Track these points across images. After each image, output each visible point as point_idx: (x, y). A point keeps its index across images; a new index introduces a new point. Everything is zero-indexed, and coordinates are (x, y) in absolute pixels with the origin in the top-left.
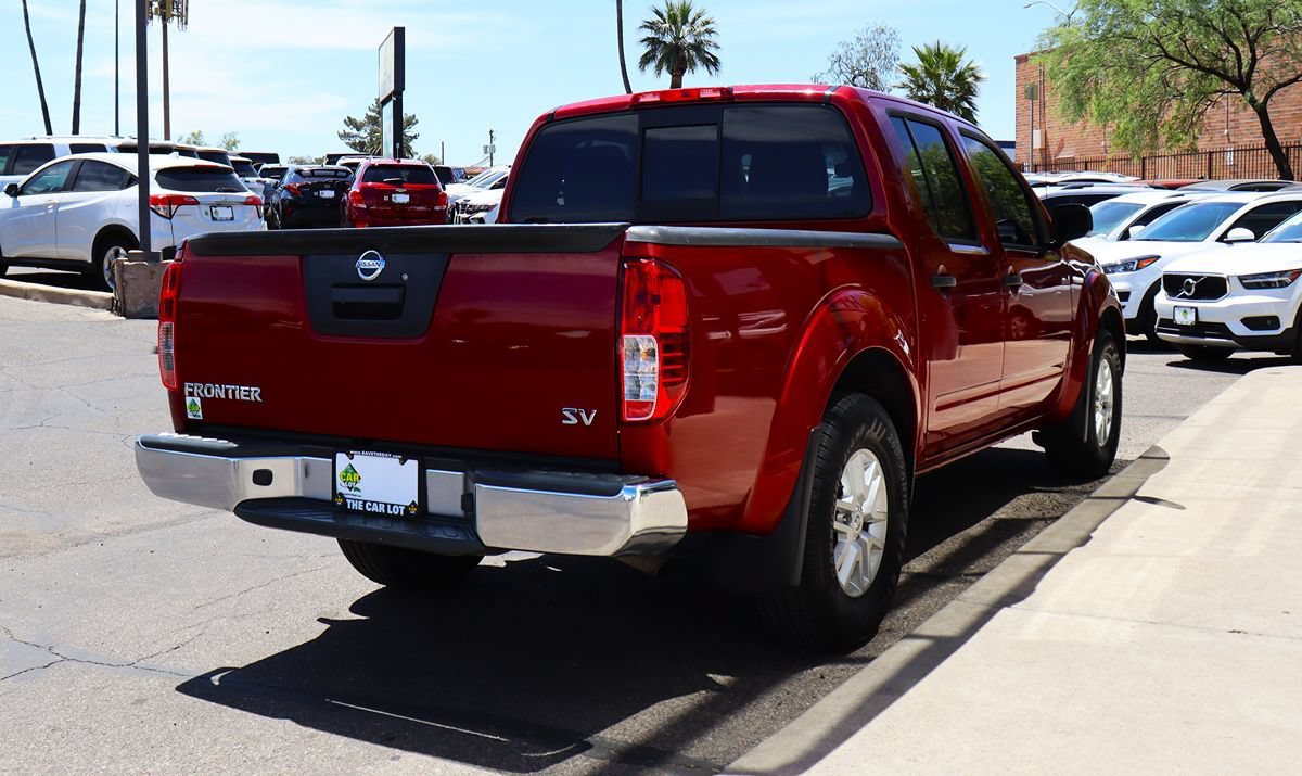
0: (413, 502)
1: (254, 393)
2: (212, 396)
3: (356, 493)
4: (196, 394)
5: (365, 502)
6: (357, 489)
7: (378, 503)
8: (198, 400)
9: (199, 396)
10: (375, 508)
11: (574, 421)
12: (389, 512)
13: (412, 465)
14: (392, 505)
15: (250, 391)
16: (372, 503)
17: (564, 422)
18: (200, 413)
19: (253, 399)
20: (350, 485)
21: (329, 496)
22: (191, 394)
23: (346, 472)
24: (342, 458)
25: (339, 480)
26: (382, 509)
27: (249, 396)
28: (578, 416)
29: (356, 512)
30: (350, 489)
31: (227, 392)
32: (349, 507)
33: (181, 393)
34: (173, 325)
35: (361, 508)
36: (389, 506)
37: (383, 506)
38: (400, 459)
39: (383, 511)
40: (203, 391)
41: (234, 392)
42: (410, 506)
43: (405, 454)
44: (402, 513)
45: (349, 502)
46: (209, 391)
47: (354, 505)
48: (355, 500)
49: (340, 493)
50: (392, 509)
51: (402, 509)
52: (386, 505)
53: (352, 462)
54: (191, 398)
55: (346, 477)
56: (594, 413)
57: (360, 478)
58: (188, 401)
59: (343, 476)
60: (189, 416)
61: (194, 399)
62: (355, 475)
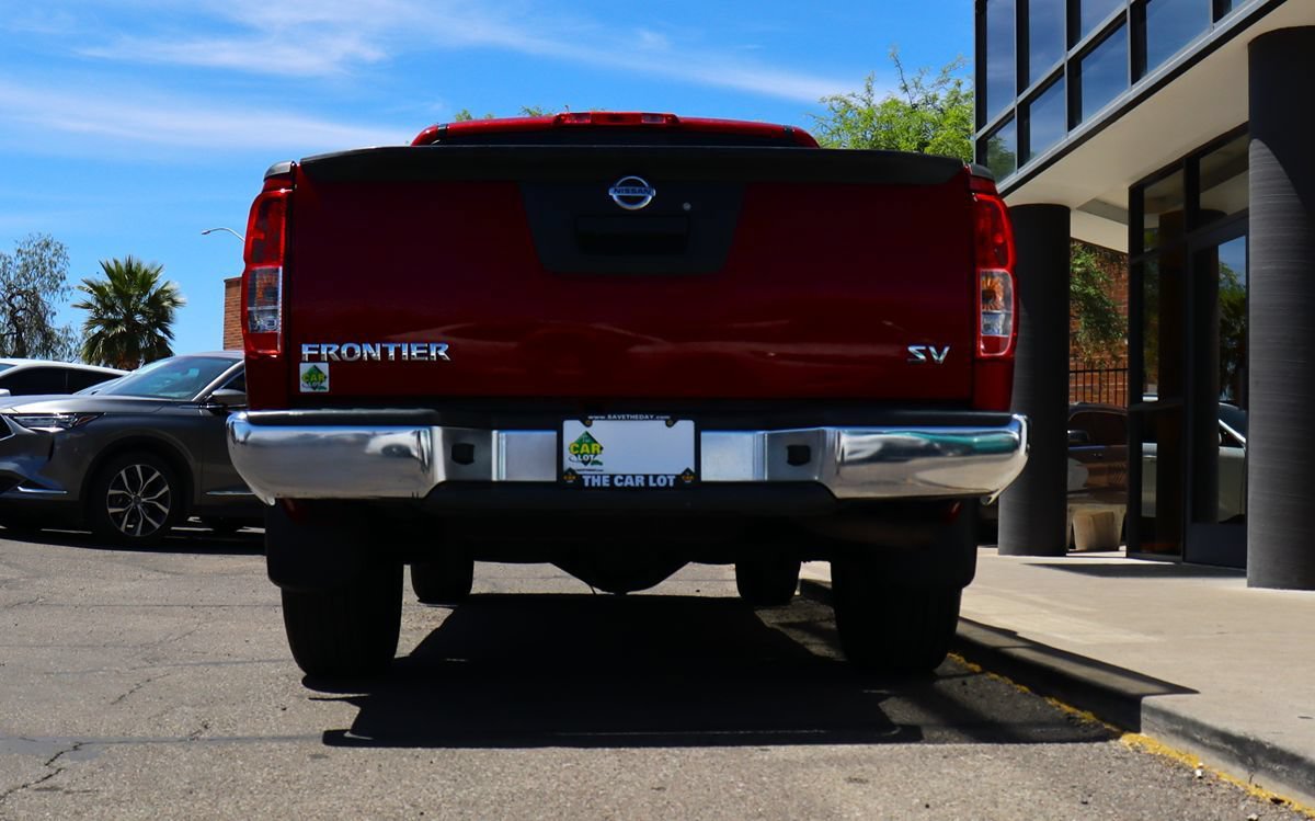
0: (688, 470)
1: (439, 349)
2: (355, 358)
4: (324, 357)
5: (612, 477)
6: (597, 462)
7: (634, 476)
8: (324, 368)
9: (329, 359)
10: (629, 482)
11: (922, 357)
12: (652, 484)
13: (686, 427)
14: (655, 477)
15: (429, 349)
16: (624, 476)
17: (909, 360)
18: (326, 384)
19: (433, 359)
20: (586, 458)
21: (552, 477)
22: (313, 358)
23: (580, 442)
24: (573, 429)
25: (567, 454)
26: (640, 482)
27: (428, 354)
28: (927, 353)
29: (600, 490)
30: (586, 463)
31: (384, 352)
32: (587, 484)
33: (292, 358)
34: (281, 268)
35: (606, 483)
36: (651, 478)
37: (643, 478)
38: (667, 421)
39: (643, 484)
40: (338, 352)
41: (398, 351)
42: (684, 474)
43: (672, 412)
44: (671, 484)
45: (586, 479)
46: (351, 352)
47: (596, 482)
48: (596, 476)
49: (570, 470)
50: (655, 481)
51: (671, 479)
52: (646, 477)
53: (589, 430)
54: (311, 365)
55: (579, 449)
56: (946, 350)
57: (601, 448)
58: (304, 368)
59: (575, 449)
60: (303, 390)
61: (319, 365)
62: (593, 445)
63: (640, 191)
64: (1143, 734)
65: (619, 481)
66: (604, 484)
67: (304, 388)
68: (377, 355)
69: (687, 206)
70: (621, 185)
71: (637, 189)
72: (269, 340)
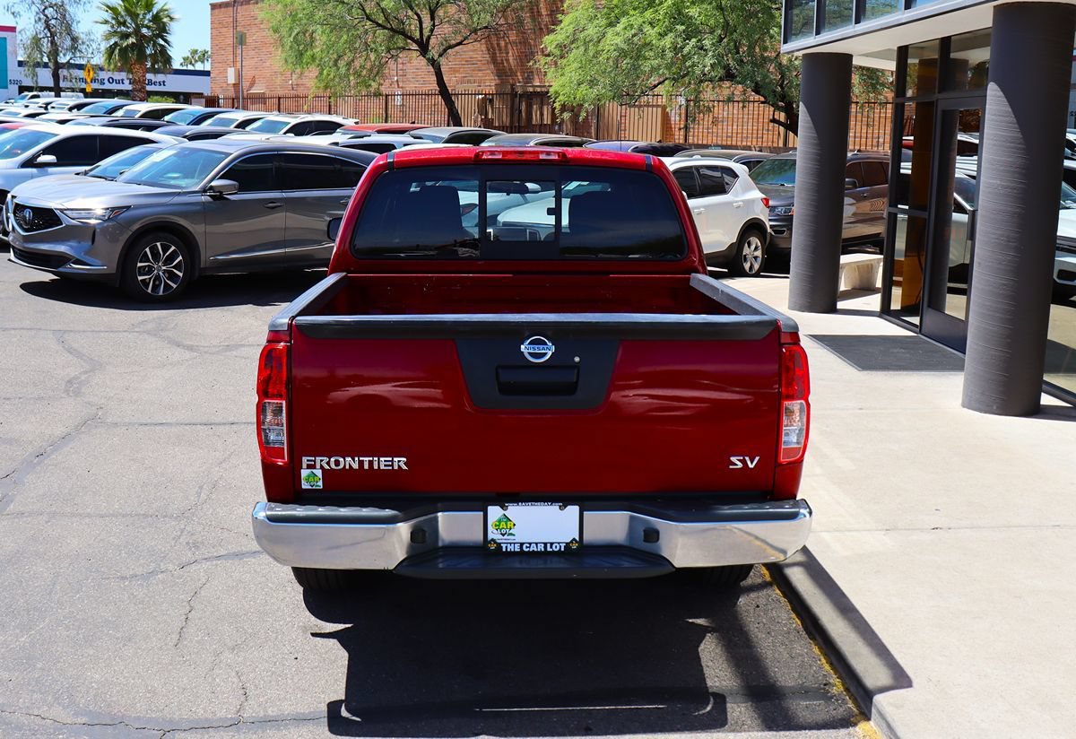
0: (574, 539)
1: (400, 462)
2: (341, 466)
3: (509, 537)
4: (318, 466)
5: (522, 544)
6: (511, 534)
7: (536, 544)
8: (319, 473)
9: (322, 467)
10: (533, 548)
11: (740, 465)
12: (549, 549)
13: (574, 510)
14: (552, 544)
15: (392, 461)
16: (530, 544)
17: (731, 467)
18: (320, 483)
19: (396, 467)
20: (503, 531)
21: (480, 542)
22: (309, 467)
23: (500, 521)
24: (494, 512)
25: (490, 528)
26: (541, 547)
27: (392, 465)
28: (743, 462)
29: (513, 554)
30: (503, 535)
31: (361, 463)
32: (504, 550)
33: (295, 466)
34: (284, 402)
35: (517, 549)
36: (549, 545)
37: (543, 545)
38: (560, 506)
39: (543, 550)
40: (328, 463)
41: (371, 463)
42: (571, 542)
43: (565, 501)
44: (563, 549)
45: (504, 546)
46: (337, 463)
47: (510, 548)
48: (511, 543)
49: (493, 540)
50: (551, 547)
51: (563, 545)
52: (545, 544)
53: (506, 513)
54: (309, 471)
55: (499, 526)
56: (757, 458)
57: (514, 525)
58: (305, 473)
59: (496, 526)
60: (303, 487)
61: (314, 471)
62: (509, 523)
63: (543, 349)
64: (872, 723)
65: (527, 547)
66: (516, 550)
67: (305, 486)
68: (356, 466)
69: (577, 359)
70: (529, 344)
71: (541, 347)
72: (279, 453)
